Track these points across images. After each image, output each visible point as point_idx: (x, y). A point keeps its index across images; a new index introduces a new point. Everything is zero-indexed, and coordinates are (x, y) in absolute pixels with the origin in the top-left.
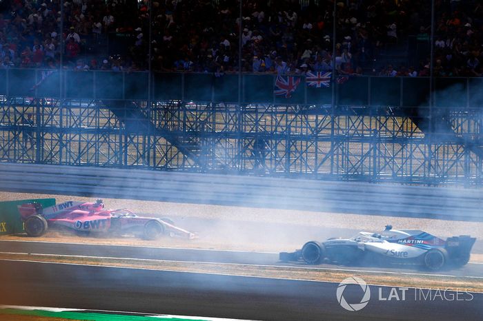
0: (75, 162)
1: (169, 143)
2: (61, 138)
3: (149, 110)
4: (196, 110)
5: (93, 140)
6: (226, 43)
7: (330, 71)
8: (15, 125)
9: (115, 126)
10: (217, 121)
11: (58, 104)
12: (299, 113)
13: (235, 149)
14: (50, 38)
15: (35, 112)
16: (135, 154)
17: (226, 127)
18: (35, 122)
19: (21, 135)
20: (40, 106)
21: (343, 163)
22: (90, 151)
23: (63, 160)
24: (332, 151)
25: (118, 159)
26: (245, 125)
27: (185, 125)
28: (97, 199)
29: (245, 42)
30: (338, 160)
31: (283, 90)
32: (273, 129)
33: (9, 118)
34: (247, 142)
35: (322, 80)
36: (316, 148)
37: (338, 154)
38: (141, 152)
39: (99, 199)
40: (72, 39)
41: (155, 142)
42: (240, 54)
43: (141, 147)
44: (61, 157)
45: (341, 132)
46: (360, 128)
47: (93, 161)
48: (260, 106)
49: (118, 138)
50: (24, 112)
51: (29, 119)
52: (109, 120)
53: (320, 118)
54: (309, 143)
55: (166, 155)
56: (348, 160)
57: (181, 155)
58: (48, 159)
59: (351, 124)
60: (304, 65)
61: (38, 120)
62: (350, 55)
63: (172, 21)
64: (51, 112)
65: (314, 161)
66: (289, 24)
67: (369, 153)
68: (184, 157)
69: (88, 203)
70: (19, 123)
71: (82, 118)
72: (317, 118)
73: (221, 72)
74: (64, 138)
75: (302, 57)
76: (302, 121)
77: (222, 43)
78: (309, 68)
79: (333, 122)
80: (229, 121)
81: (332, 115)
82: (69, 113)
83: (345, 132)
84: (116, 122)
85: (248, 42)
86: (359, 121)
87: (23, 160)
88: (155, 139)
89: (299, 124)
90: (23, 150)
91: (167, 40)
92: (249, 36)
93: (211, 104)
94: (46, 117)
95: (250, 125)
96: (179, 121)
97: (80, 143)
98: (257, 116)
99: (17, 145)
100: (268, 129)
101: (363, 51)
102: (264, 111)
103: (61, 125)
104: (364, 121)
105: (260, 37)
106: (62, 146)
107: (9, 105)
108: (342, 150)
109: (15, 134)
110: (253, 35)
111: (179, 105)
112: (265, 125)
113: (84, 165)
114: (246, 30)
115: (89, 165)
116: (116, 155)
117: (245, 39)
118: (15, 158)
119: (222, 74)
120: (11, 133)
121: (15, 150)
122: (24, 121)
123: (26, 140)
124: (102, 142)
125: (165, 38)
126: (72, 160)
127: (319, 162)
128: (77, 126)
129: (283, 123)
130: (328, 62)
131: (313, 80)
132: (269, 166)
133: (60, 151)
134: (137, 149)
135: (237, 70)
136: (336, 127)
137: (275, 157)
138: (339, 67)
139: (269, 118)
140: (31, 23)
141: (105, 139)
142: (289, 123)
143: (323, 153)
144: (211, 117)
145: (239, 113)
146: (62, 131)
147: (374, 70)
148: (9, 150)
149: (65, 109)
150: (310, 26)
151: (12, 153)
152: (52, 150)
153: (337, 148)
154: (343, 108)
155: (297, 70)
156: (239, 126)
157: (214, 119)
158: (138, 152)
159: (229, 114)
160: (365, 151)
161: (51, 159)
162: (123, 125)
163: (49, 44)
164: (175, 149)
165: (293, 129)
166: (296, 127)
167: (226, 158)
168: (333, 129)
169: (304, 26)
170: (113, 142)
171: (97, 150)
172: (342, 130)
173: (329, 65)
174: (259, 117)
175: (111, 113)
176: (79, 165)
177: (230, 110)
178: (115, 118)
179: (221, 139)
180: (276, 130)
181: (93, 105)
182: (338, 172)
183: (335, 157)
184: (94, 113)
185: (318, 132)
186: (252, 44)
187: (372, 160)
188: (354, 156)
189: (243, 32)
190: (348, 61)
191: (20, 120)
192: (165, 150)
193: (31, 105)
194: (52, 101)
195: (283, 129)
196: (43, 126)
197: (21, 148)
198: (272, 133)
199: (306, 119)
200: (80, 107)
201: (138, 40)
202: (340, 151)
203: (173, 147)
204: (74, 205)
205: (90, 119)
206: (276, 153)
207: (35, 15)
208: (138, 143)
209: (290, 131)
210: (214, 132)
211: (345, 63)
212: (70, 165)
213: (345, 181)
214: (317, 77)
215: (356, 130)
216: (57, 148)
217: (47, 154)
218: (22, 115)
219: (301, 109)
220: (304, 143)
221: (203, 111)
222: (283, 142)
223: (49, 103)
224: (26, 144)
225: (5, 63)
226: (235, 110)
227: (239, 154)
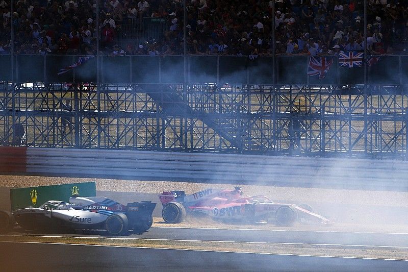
0: (114, 145)
1: (205, 126)
2: (99, 122)
3: (185, 93)
4: (231, 92)
5: (130, 124)
6: (260, 25)
7: (362, 51)
8: (53, 111)
9: (152, 110)
10: (252, 102)
11: (96, 89)
12: (333, 93)
13: (271, 129)
14: (87, 24)
15: (73, 98)
16: (172, 136)
17: (261, 107)
18: (73, 107)
19: (60, 121)
20: (78, 91)
21: (376, 141)
22: (128, 135)
23: (102, 144)
24: (365, 130)
25: (156, 142)
26: (280, 106)
27: (221, 107)
28: (235, 186)
29: (278, 24)
30: (371, 139)
31: (316, 71)
32: (308, 110)
33: (47, 104)
34: (282, 123)
35: (354, 60)
36: (350, 128)
37: (371, 133)
38: (178, 134)
39: (238, 186)
40: (108, 24)
41: (192, 125)
42: (273, 37)
43: (178, 130)
44: (99, 142)
45: (373, 111)
46: (392, 106)
47: (131, 144)
48: (294, 87)
49: (155, 121)
50: (62, 98)
51: (67, 105)
52: (146, 104)
53: (353, 97)
54: (343, 123)
55: (203, 137)
56: (382, 138)
57: (217, 137)
58: (87, 143)
59: (383, 103)
60: (336, 46)
61: (76, 105)
62: (381, 35)
63: (205, 5)
64: (89, 97)
65: (348, 140)
66: (321, 7)
67: (402, 130)
68: (221, 138)
69: (227, 190)
70: (57, 109)
71: (120, 103)
72: (350, 97)
73: (255, 54)
74: (102, 123)
75: (335, 38)
76: (335, 101)
77: (255, 26)
78: (341, 48)
79: (366, 101)
80: (264, 102)
81: (365, 95)
82: (106, 98)
83: (377, 110)
84: (153, 106)
85: (281, 24)
86: (391, 100)
87: (62, 145)
88: (192, 121)
89: (333, 103)
90: (62, 135)
91: (201, 25)
92: (281, 19)
93: (246, 86)
94: (84, 102)
95: (285, 106)
96: (215, 103)
97: (118, 127)
98: (291, 97)
99: (56, 130)
100: (303, 109)
101: (394, 31)
102: (298, 91)
103: (99, 109)
104: (396, 100)
105: (292, 20)
106: (100, 130)
107: (47, 91)
108: (376, 129)
109: (53, 120)
110: (286, 17)
111: (215, 88)
112: (300, 106)
113: (122, 148)
114: (278, 12)
115: (127, 148)
116: (153, 138)
117: (277, 21)
118: (54, 143)
119: (256, 56)
120: (50, 118)
121: (54, 135)
122: (62, 106)
123: (65, 125)
124: (140, 126)
125: (199, 22)
126: (110, 144)
127: (353, 141)
128: (115, 110)
129: (317, 103)
130: (359, 42)
131: (346, 60)
132: (304, 146)
133: (99, 135)
134: (175, 131)
135: (271, 53)
136: (369, 106)
137: (311, 137)
138: (371, 47)
139: (303, 98)
140: (67, 10)
141: (143, 123)
142: (323, 103)
143: (356, 132)
144: (246, 99)
145: (274, 94)
146: (100, 115)
147: (405, 50)
148: (48, 135)
149: (103, 94)
150: (341, 7)
151: (51, 138)
152: (91, 134)
153: (371, 127)
154: (375, 88)
155: (330, 51)
156: (274, 107)
157: (249, 100)
158: (175, 134)
159: (264, 96)
160: (398, 130)
161: (90, 144)
162: (160, 108)
163: (85, 30)
164: (211, 131)
165: (326, 109)
166: (330, 107)
167: (262, 139)
168: (366, 108)
169: (336, 8)
170: (150, 125)
171: (135, 134)
172: (375, 108)
173: (361, 45)
174: (294, 98)
175: (148, 97)
176: (118, 148)
177: (265, 91)
178: (152, 102)
179: (256, 120)
180: (310, 111)
181: (130, 89)
182: (371, 150)
183: (369, 135)
184: (131, 97)
185: (351, 112)
186: (285, 27)
187: (404, 138)
188: (387, 134)
189: (275, 14)
190: (379, 41)
191: (58, 106)
192: (202, 132)
193: (69, 91)
194: (89, 86)
195: (317, 109)
196: (82, 111)
197: (59, 133)
198: (306, 113)
199: (340, 99)
200: (117, 91)
201: (173, 24)
202: (373, 130)
203: (210, 129)
204: (214, 192)
205: (128, 103)
206: (311, 132)
207: (71, 2)
208: (175, 126)
209: (324, 111)
210: (249, 113)
211: (376, 43)
212: (108, 149)
213: (379, 159)
214: (349, 58)
215: (389, 108)
216: (96, 133)
217: (86, 138)
218: (60, 101)
219: (335, 89)
220: (338, 123)
221: (239, 94)
222: (318, 122)
223: (86, 88)
224: (65, 129)
225: (43, 50)
226: (269, 91)
227: (274, 135)
